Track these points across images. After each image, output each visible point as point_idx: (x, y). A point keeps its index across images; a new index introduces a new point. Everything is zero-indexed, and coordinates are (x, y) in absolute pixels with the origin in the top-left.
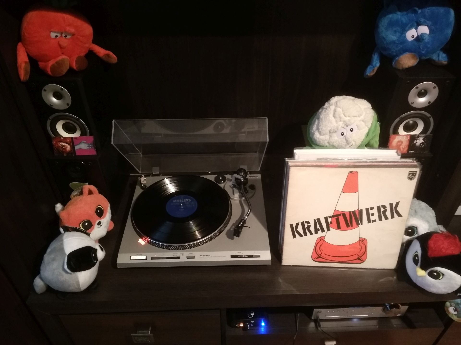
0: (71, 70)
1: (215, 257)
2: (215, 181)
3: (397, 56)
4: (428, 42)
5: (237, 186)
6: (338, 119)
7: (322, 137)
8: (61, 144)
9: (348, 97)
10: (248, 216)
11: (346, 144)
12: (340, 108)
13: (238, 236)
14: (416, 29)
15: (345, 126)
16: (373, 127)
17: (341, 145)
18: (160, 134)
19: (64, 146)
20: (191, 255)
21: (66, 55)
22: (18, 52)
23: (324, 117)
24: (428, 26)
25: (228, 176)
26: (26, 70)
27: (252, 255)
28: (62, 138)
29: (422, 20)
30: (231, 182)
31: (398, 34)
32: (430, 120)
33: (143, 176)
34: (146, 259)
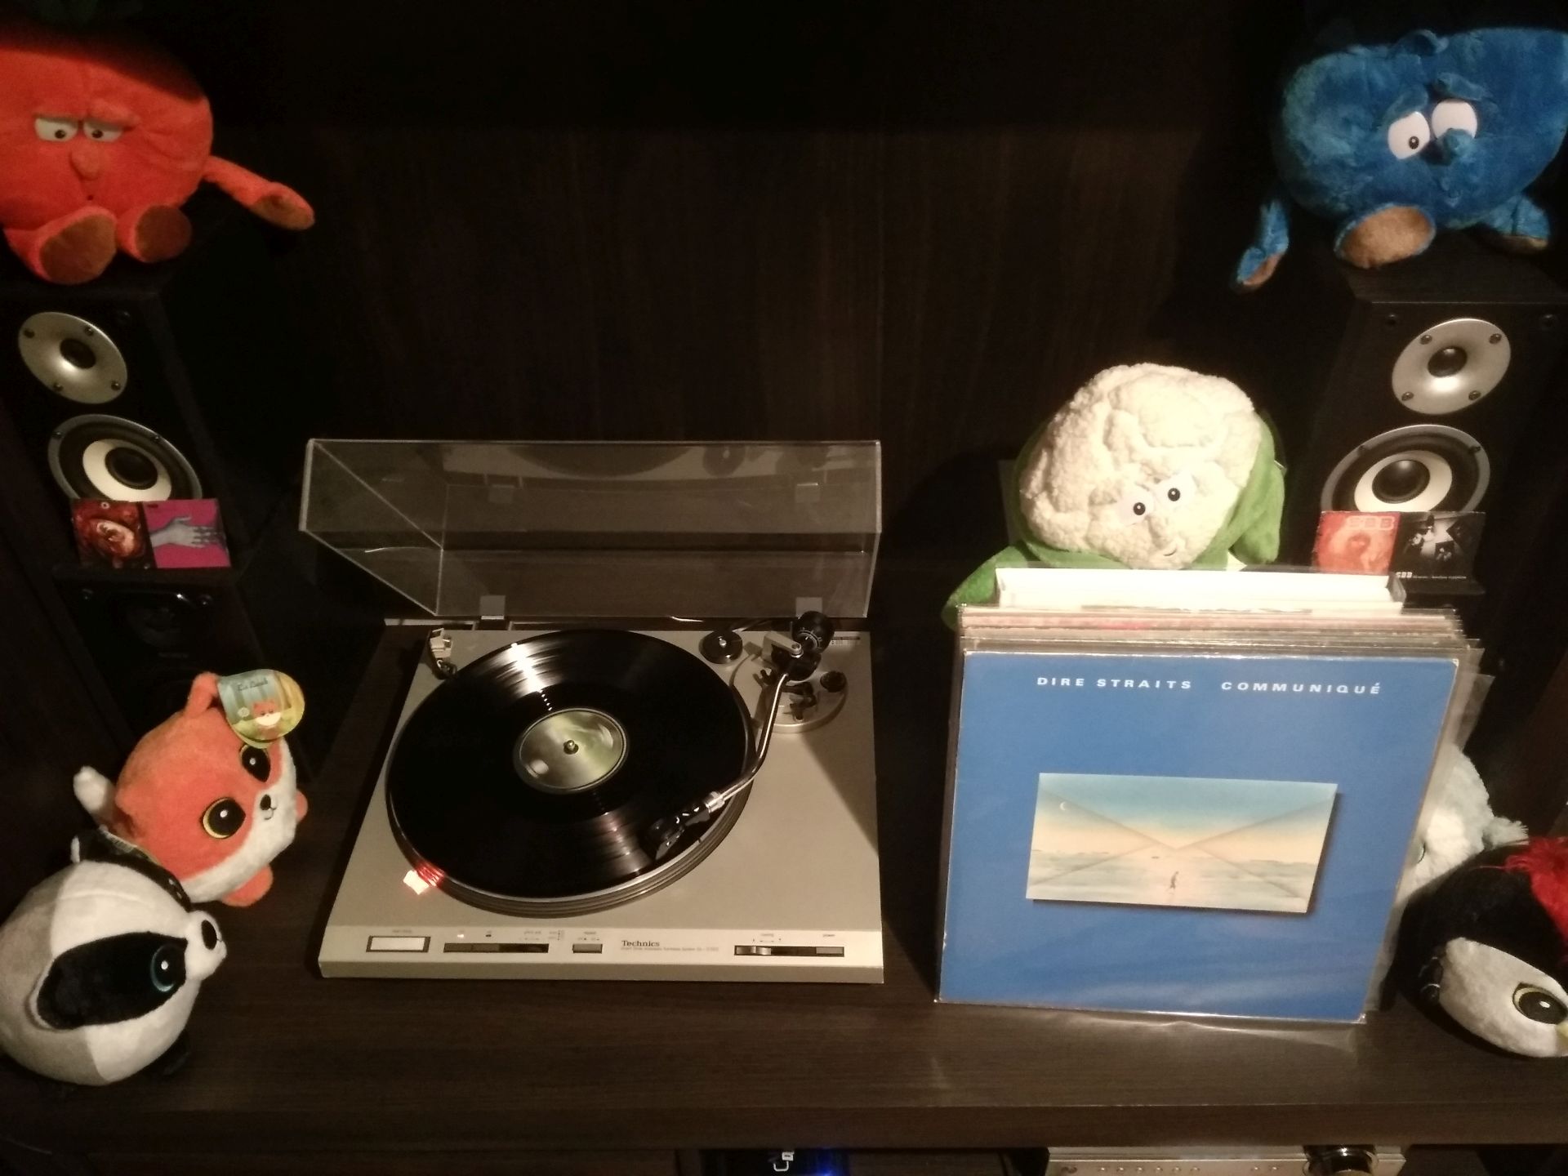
1: (677, 949)
3: (1353, 214)
4: (1472, 164)
6: (1123, 455)
7: (1061, 519)
8: (101, 526)
9: (1162, 368)
11: (1153, 546)
12: (1130, 412)
14: (1428, 114)
15: (1147, 480)
17: (1131, 549)
19: (112, 533)
21: (101, 204)
23: (1069, 443)
24: (1472, 103)
25: (747, 637)
28: (105, 505)
29: (1451, 79)
31: (1355, 130)
32: (1475, 462)
33: (440, 632)
34: (426, 949)
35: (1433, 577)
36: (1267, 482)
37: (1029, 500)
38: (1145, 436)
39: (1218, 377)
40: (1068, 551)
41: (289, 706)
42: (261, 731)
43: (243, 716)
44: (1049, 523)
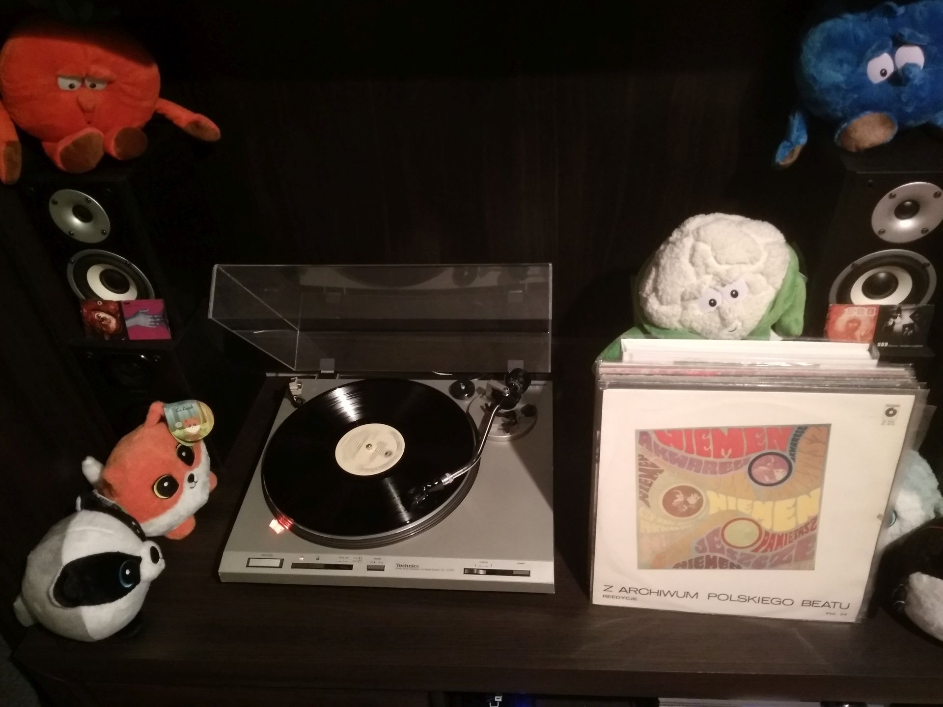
1: (429, 570)
3: (845, 119)
4: (921, 85)
6: (702, 269)
7: (664, 309)
8: (97, 316)
9: (727, 216)
11: (721, 326)
12: (706, 243)
14: (892, 54)
15: (717, 285)
17: (708, 327)
19: (103, 319)
20: (377, 563)
21: (96, 127)
23: (669, 261)
24: (921, 47)
25: (478, 384)
26: (10, 159)
28: (100, 303)
29: (906, 32)
31: (845, 66)
32: (926, 271)
33: (295, 379)
34: (281, 567)
35: (902, 346)
36: (793, 286)
37: (644, 298)
38: (715, 258)
39: (763, 221)
40: (668, 329)
41: (205, 421)
42: (189, 435)
43: (178, 427)
44: (657, 312)
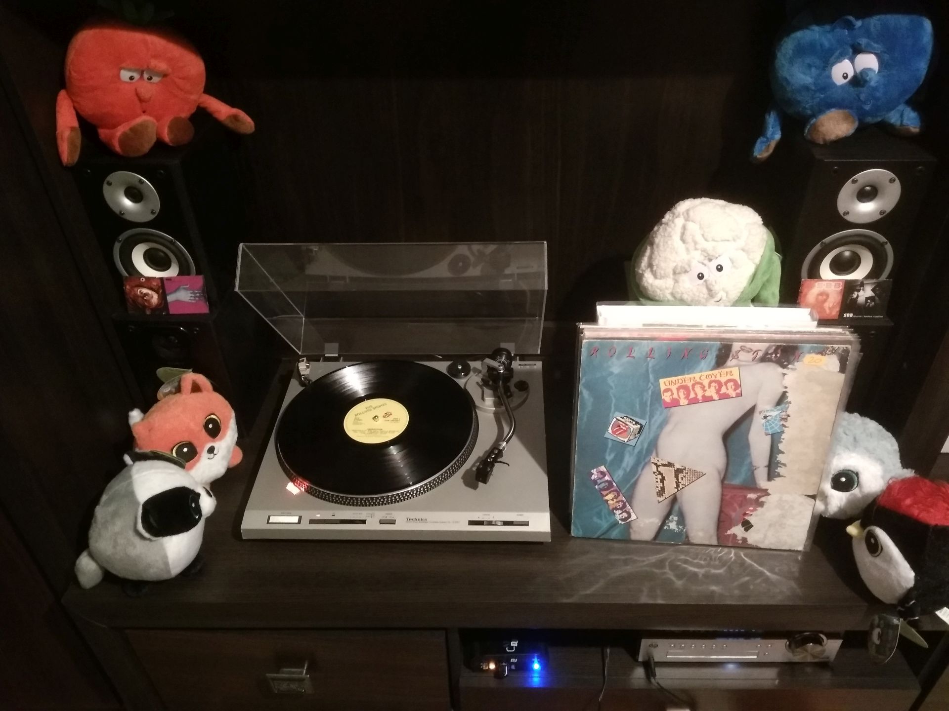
0: (160, 144)
1: (437, 522)
2: (448, 373)
3: (814, 116)
4: (876, 86)
5: (491, 383)
6: (691, 246)
8: (140, 291)
9: (712, 200)
10: (507, 442)
11: (708, 296)
12: (694, 222)
13: (485, 482)
14: (852, 61)
15: (704, 259)
16: (764, 263)
17: (697, 298)
18: (343, 278)
19: (146, 295)
20: (388, 518)
21: (150, 115)
22: (58, 109)
23: (662, 240)
24: (876, 54)
25: (473, 364)
26: (72, 143)
27: (513, 522)
28: (143, 280)
29: (863, 41)
30: (480, 374)
31: (813, 70)
32: (885, 251)
34: (299, 522)
44: (652, 285)
